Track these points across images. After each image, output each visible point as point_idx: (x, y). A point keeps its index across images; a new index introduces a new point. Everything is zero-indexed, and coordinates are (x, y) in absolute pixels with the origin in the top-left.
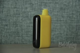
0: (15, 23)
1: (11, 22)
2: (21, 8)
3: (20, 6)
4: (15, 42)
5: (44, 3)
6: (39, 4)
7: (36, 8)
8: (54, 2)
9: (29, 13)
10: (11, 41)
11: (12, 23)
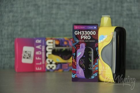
0: (10, 36)
1: (5, 34)
2: (19, 11)
3: (19, 9)
4: (10, 66)
5: (56, 4)
6: (48, 5)
7: (44, 12)
8: (72, 3)
9: (33, 20)
10: (4, 65)
11: (6, 36)
